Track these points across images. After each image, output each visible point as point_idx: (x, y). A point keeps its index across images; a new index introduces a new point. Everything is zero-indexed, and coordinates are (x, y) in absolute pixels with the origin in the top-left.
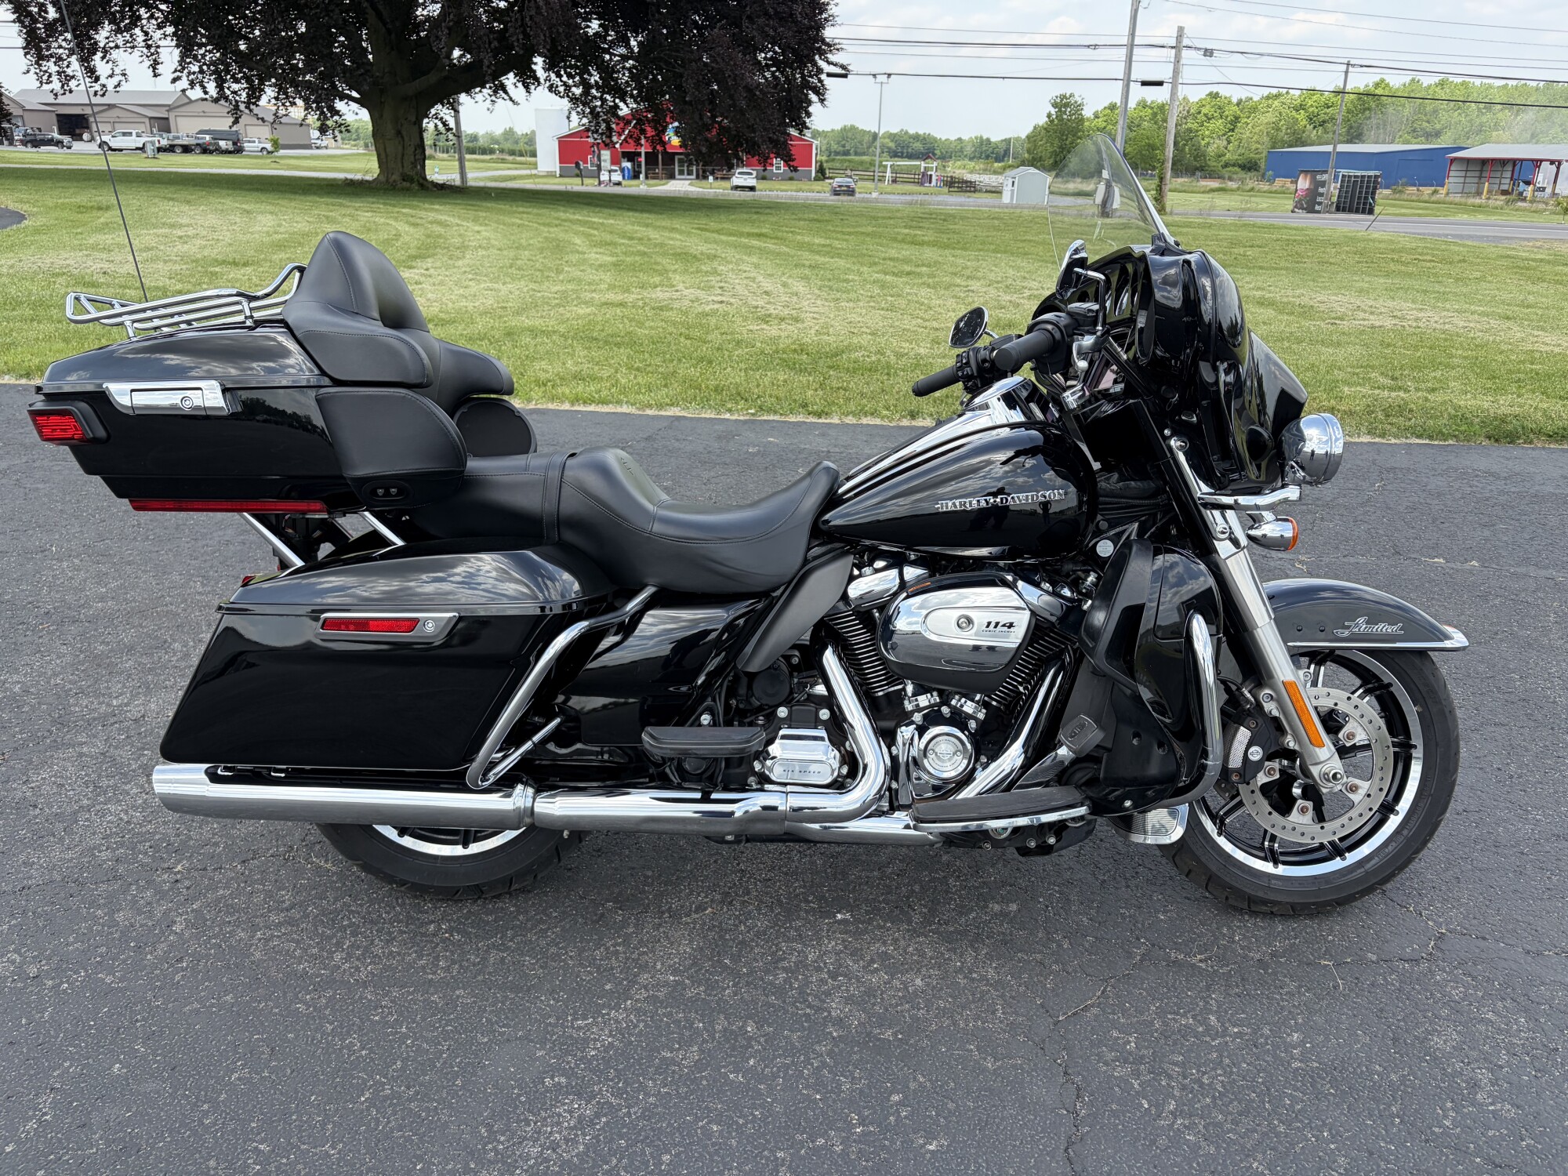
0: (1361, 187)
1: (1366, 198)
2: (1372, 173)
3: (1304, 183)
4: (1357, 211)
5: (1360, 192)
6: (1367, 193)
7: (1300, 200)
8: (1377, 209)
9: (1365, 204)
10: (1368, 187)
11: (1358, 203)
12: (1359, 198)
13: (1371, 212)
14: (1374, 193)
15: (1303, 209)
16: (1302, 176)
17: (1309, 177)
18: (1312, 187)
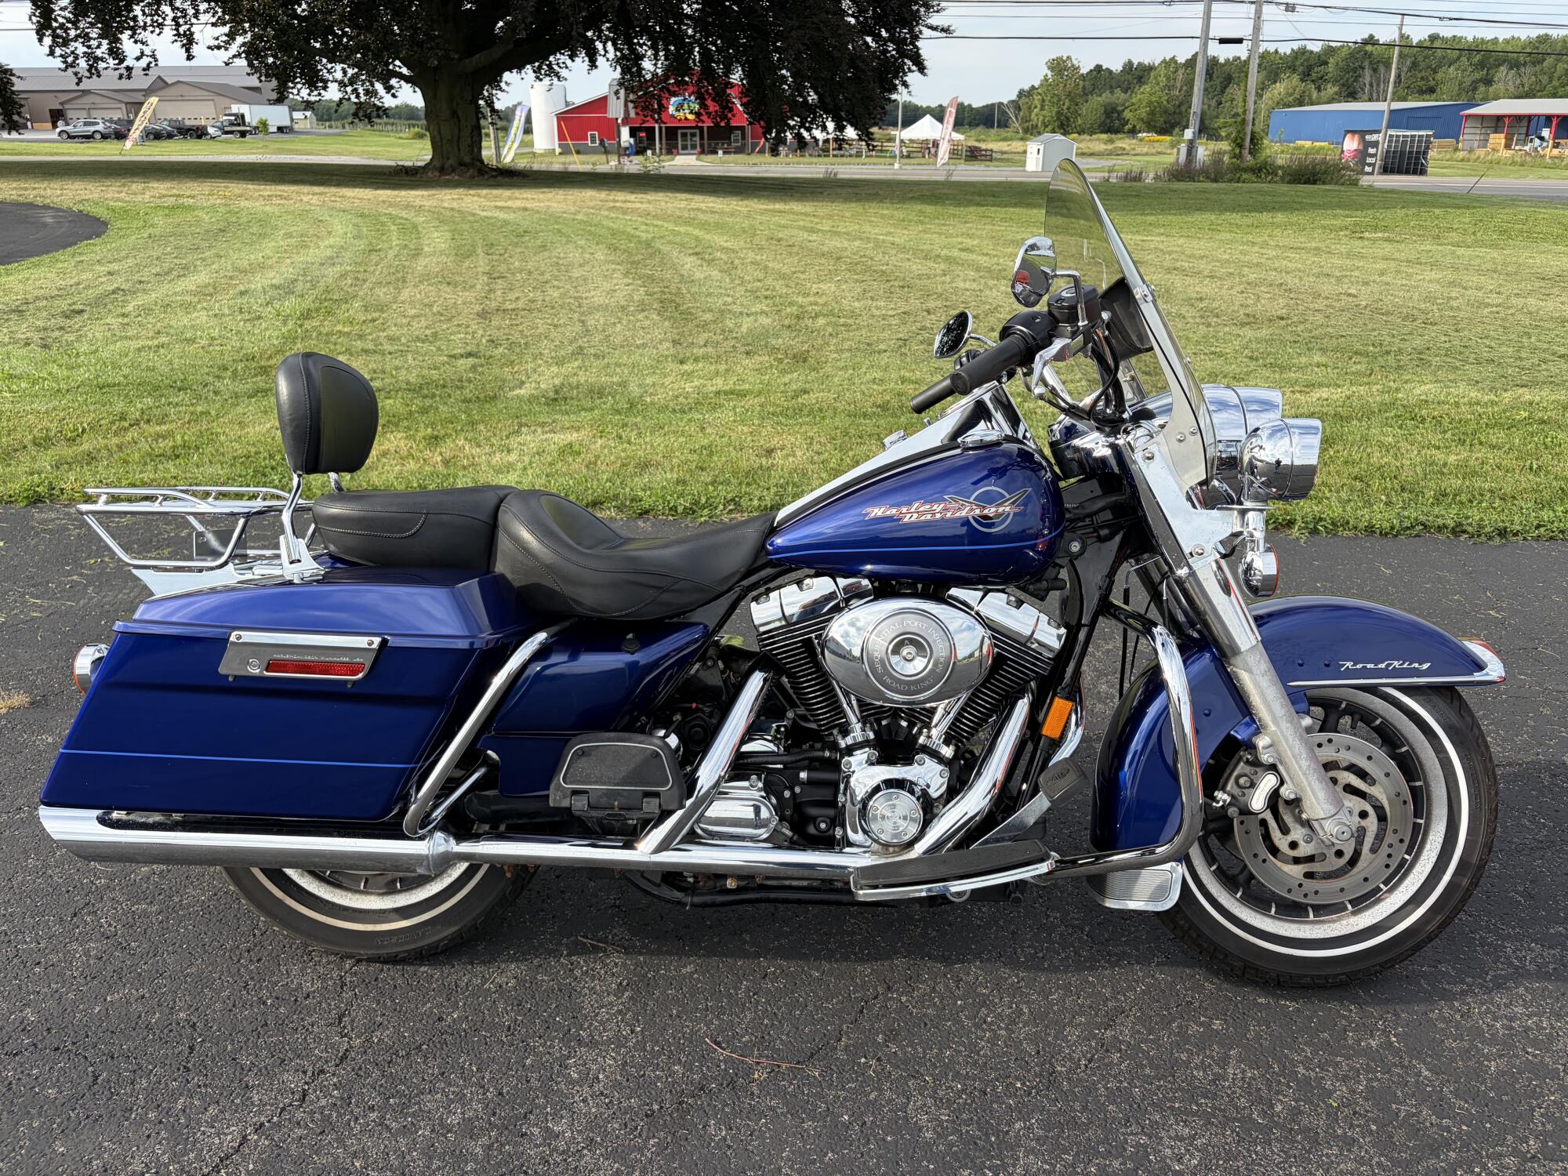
0: (1411, 148)
1: (1417, 159)
3: (1350, 145)
4: (1407, 172)
5: (1410, 153)
6: (1418, 154)
8: (1430, 170)
9: (1416, 164)
10: (1419, 148)
11: (1408, 164)
12: (1409, 159)
13: (1422, 172)
14: (1426, 154)
16: (1348, 136)
17: (1357, 136)
18: (1361, 147)
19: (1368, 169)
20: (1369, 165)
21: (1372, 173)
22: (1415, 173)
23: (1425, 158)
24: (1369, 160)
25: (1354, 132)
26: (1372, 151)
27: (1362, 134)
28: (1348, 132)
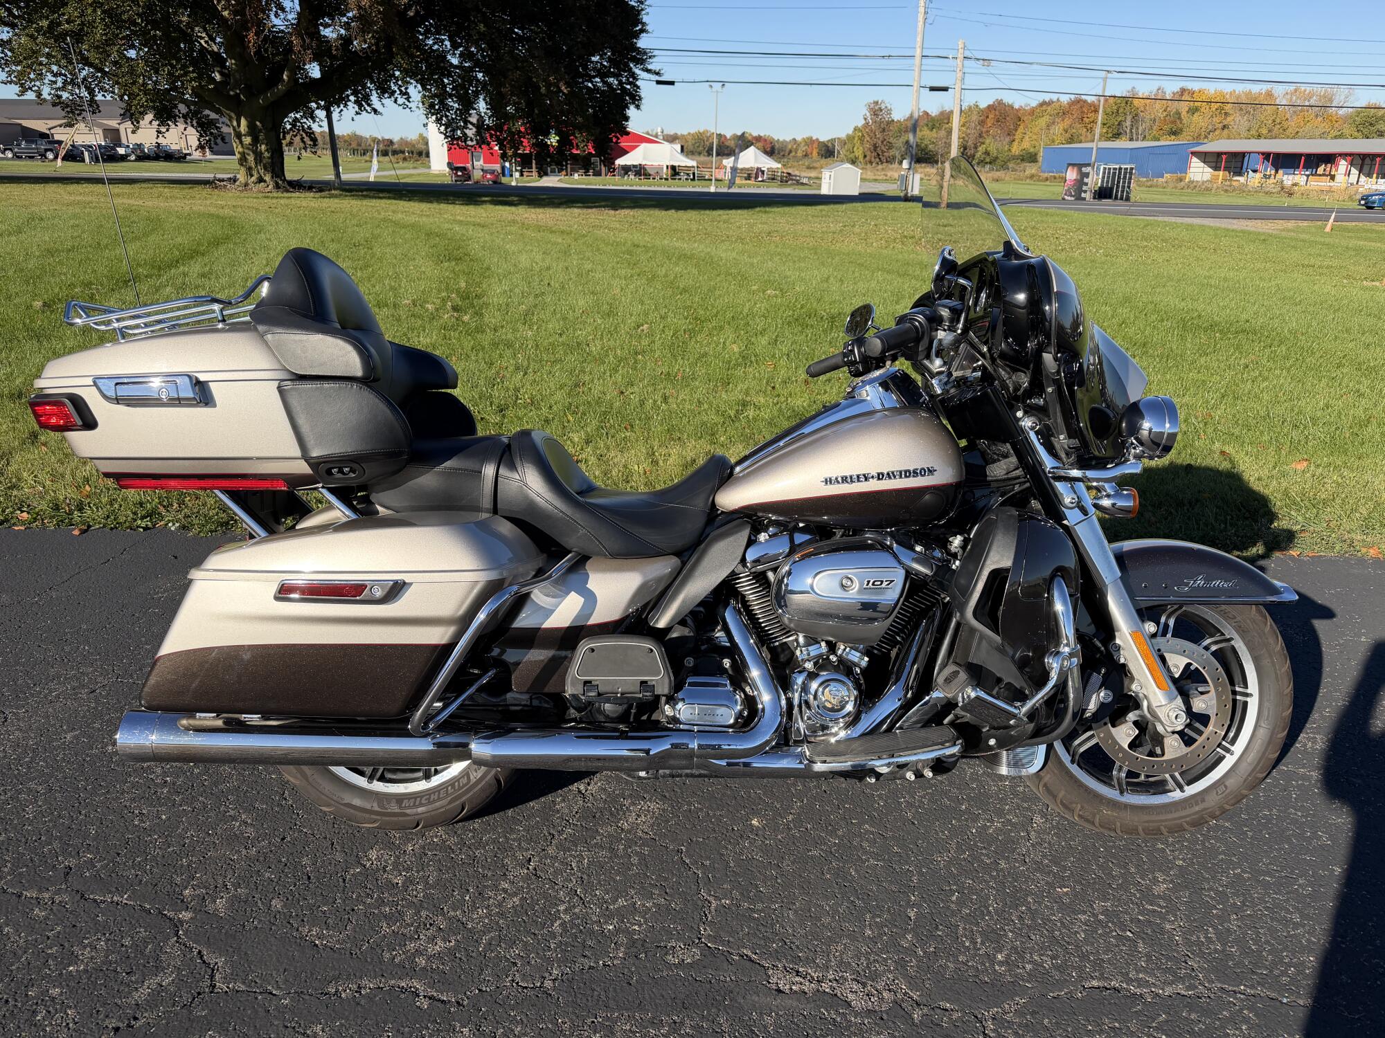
0: (1119, 178)
1: (1123, 188)
2: (1129, 167)
3: (1072, 175)
4: (1116, 199)
5: (1119, 182)
6: (1124, 182)
7: (1069, 189)
8: (1132, 197)
9: (1122, 192)
10: (1125, 178)
11: (1117, 192)
12: (1118, 188)
13: (1127, 199)
14: (1129, 183)
15: (1071, 196)
16: (1070, 168)
17: (1076, 169)
18: (1079, 177)
19: (1084, 195)
20: (1085, 192)
22: (1122, 198)
23: (1129, 187)
24: (1084, 188)
25: (1073, 165)
26: (1086, 180)
27: (1079, 166)
28: (1070, 165)
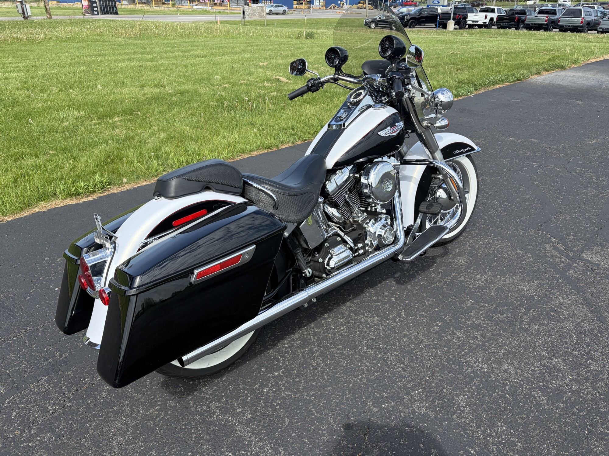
0: (109, 3)
1: (113, 8)
4: (111, 13)
5: (109, 6)
6: (112, 6)
8: (119, 12)
9: (113, 10)
10: (112, 3)
11: (110, 10)
12: (110, 8)
13: (117, 13)
14: (115, 6)
15: (89, 13)
18: (90, 4)
19: (96, 13)
20: (96, 11)
21: (98, 14)
22: (114, 14)
23: (116, 8)
24: (95, 9)
26: (95, 5)
